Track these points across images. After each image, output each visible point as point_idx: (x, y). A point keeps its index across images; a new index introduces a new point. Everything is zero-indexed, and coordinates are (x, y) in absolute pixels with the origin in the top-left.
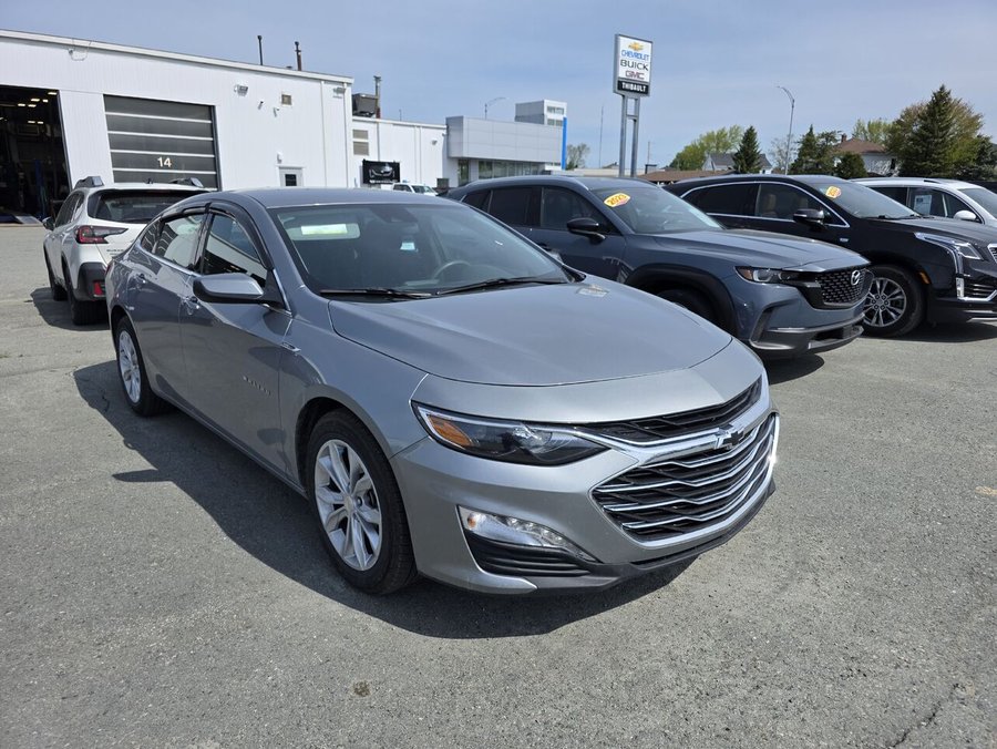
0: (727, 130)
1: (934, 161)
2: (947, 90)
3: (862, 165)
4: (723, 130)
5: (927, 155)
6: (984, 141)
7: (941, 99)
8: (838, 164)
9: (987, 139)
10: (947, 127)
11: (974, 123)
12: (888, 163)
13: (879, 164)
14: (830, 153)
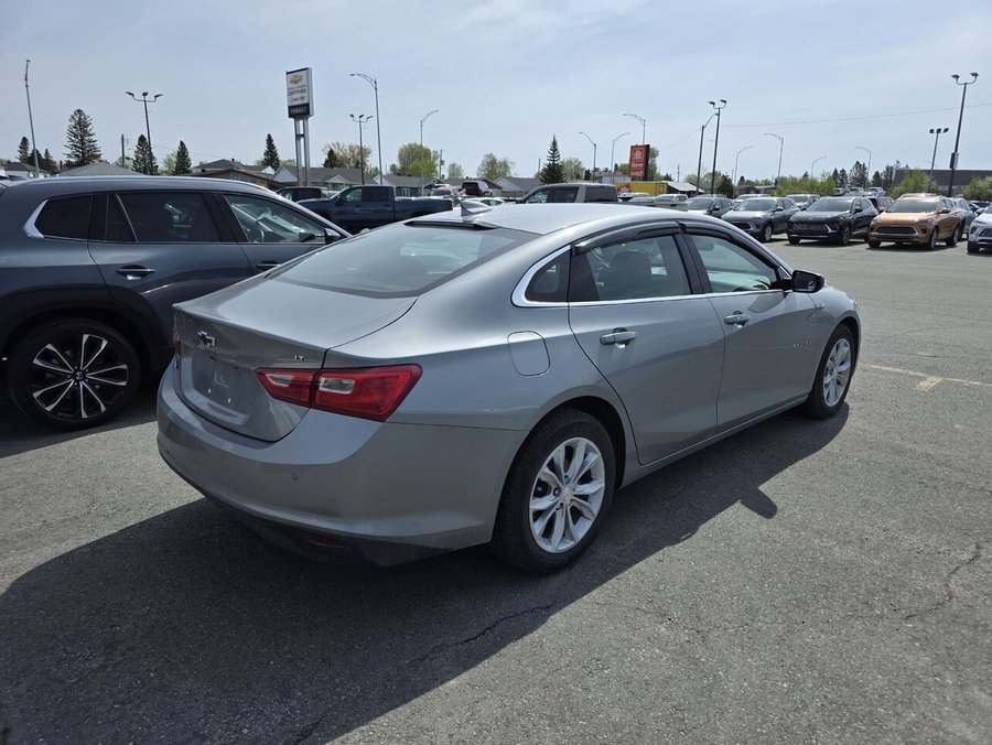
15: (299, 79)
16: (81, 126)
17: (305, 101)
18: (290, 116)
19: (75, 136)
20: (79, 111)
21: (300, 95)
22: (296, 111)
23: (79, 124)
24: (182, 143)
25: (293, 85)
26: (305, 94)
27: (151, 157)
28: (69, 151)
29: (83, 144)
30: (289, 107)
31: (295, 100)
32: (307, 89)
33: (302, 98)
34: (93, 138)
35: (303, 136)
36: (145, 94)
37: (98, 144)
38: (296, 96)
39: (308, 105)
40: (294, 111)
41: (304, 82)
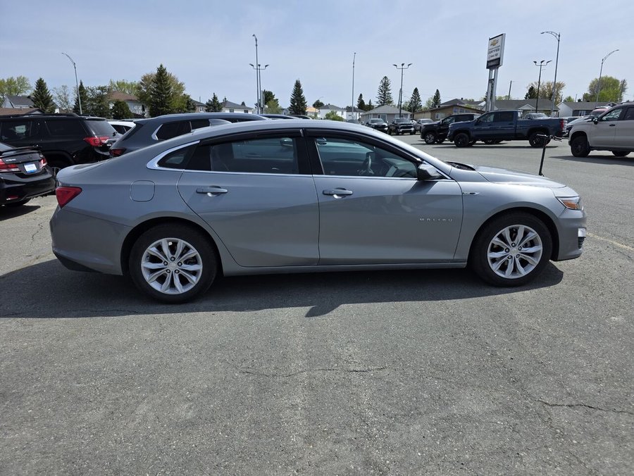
0: (15, 79)
1: (167, 107)
2: (164, 67)
3: (128, 108)
4: (12, 78)
5: (162, 104)
6: (187, 98)
7: (161, 71)
8: (113, 107)
9: (189, 96)
10: (169, 88)
11: (180, 87)
12: (141, 108)
13: (136, 108)
14: (107, 100)
15: (497, 42)
16: (385, 85)
17: (498, 57)
18: (487, 68)
19: (382, 91)
20: (385, 77)
21: (496, 53)
22: (492, 64)
23: (384, 84)
24: (437, 91)
25: (492, 47)
26: (499, 52)
27: (419, 100)
28: (377, 100)
29: (385, 95)
30: (488, 62)
31: (492, 56)
32: (500, 49)
33: (496, 55)
34: (390, 92)
35: (493, 80)
36: (403, 65)
37: (392, 95)
38: (492, 54)
39: (499, 59)
40: (490, 64)
41: (499, 44)
